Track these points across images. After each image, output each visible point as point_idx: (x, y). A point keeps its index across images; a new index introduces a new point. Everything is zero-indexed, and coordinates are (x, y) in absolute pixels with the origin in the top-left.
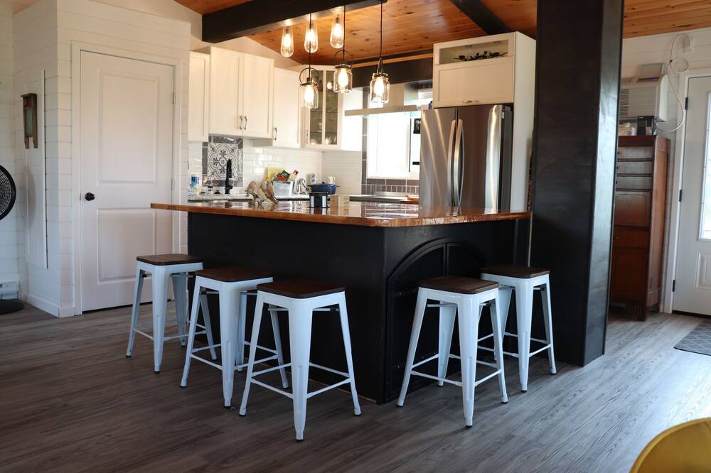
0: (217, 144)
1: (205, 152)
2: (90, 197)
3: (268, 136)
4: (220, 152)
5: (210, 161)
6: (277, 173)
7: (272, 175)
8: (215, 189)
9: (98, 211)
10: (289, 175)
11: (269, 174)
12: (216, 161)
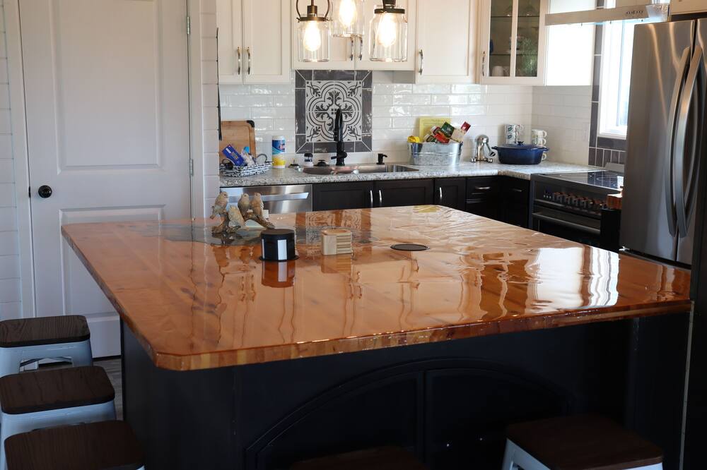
0: (323, 82)
1: (300, 97)
2: (45, 192)
3: (407, 66)
4: (328, 96)
5: (310, 112)
6: (434, 128)
7: (427, 131)
8: (316, 157)
9: (61, 213)
10: (453, 129)
11: (422, 127)
12: (321, 111)
